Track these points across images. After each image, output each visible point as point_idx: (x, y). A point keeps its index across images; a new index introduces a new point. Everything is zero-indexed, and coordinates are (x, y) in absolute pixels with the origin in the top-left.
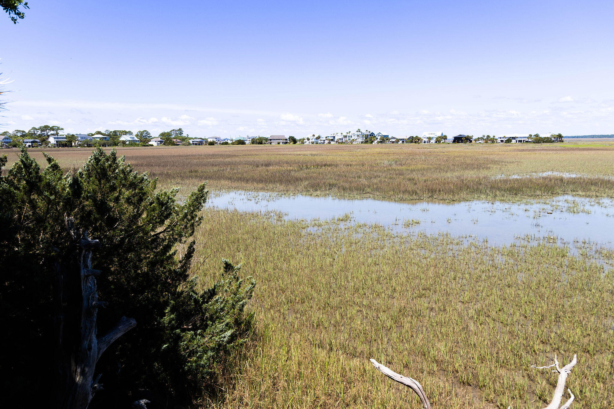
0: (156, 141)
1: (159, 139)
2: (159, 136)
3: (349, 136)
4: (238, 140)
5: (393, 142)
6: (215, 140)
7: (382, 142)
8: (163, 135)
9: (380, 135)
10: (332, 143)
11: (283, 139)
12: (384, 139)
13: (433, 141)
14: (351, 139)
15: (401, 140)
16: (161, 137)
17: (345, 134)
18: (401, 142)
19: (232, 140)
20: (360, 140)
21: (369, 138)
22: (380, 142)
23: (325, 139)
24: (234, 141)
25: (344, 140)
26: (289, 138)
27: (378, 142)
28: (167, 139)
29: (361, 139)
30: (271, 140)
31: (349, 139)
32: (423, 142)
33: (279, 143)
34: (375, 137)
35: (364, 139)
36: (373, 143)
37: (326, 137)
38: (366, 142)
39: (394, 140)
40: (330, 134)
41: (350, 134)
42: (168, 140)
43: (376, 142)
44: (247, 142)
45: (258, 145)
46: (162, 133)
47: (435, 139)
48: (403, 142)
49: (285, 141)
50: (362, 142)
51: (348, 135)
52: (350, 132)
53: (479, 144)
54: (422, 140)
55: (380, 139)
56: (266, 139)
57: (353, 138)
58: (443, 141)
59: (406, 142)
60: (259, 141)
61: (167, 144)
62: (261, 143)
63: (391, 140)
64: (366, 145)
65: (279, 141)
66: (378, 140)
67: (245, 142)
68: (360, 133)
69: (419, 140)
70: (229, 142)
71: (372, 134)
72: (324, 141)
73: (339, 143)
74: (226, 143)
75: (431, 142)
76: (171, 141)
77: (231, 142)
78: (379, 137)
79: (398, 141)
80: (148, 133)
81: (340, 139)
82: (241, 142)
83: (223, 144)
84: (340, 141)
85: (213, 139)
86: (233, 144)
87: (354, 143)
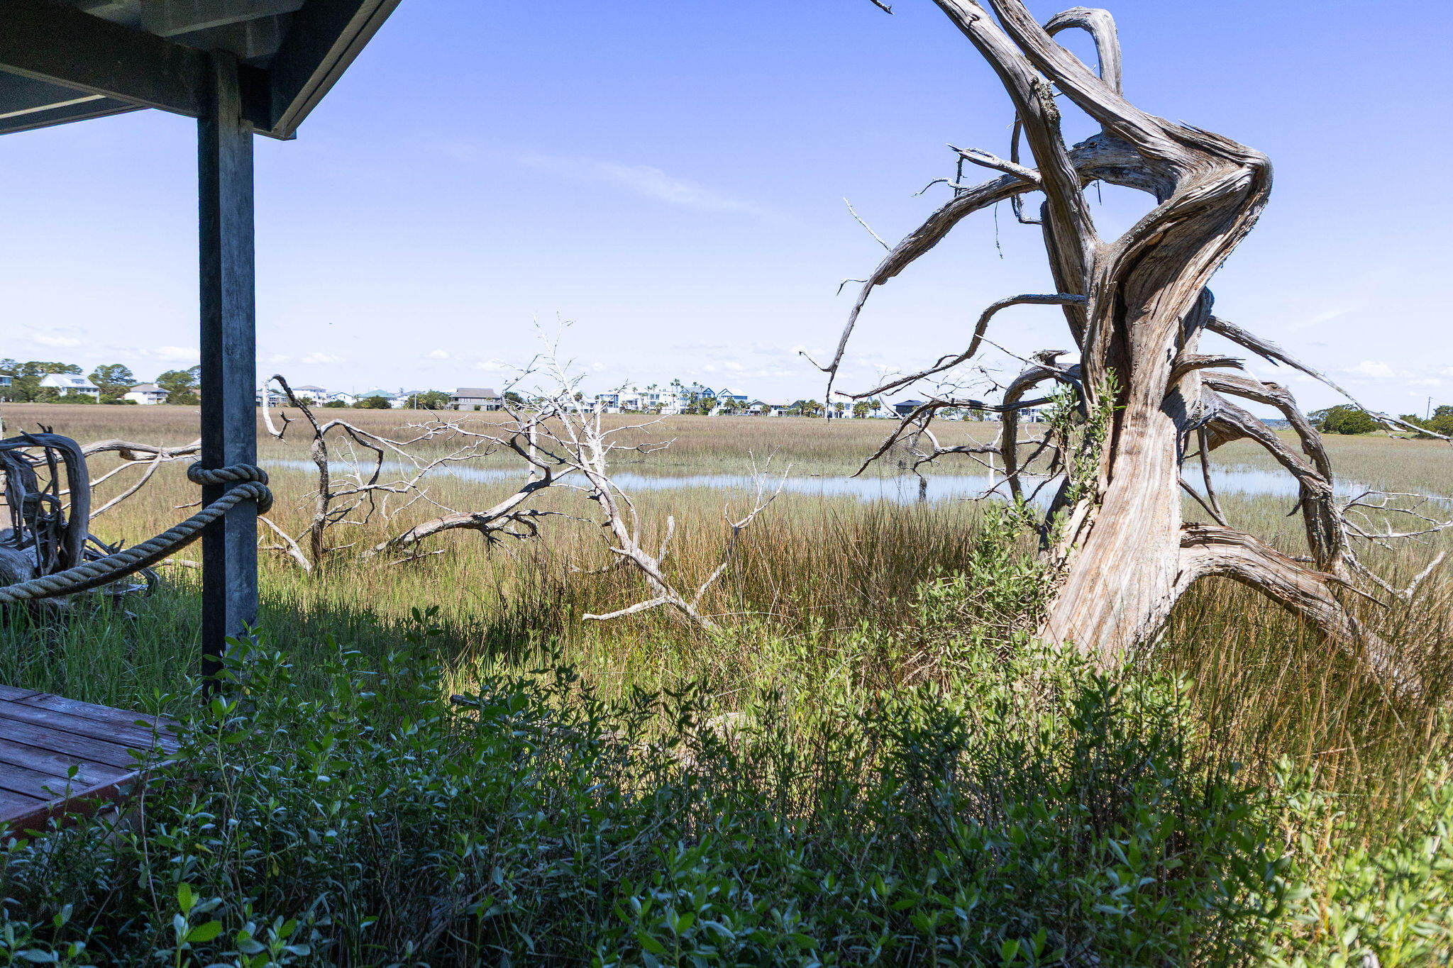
0: (145, 393)
1: (156, 387)
2: (158, 380)
3: (652, 396)
4: (372, 398)
5: (756, 413)
6: (311, 395)
7: (730, 411)
8: (167, 377)
9: (727, 394)
10: (611, 410)
11: (489, 399)
12: (735, 405)
13: (848, 413)
14: (657, 402)
15: (776, 408)
16: (164, 383)
17: (644, 391)
18: (774, 412)
19: (356, 397)
20: (679, 405)
21: (700, 403)
22: (725, 412)
23: (594, 401)
24: (361, 400)
25: (640, 405)
26: (506, 397)
27: (721, 412)
28: (178, 389)
29: (681, 402)
30: (456, 399)
31: (653, 403)
32: (826, 414)
33: (477, 409)
34: (715, 399)
35: (689, 402)
36: (710, 414)
37: (597, 397)
38: (692, 411)
39: (758, 408)
40: (606, 390)
41: (656, 391)
42: (180, 391)
43: (715, 410)
44: (396, 404)
45: (422, 412)
46: (166, 375)
47: (852, 409)
48: (780, 413)
49: (494, 404)
50: (683, 412)
51: (651, 392)
52: (655, 386)
53: (951, 422)
54: (823, 410)
55: (726, 405)
56: (446, 398)
57: (662, 399)
58: (871, 413)
59: (788, 414)
60: (430, 402)
61: (175, 400)
62: (432, 407)
63: (752, 409)
64: (690, 418)
65: (477, 402)
66: (722, 407)
67: (390, 402)
68: (679, 389)
69: (817, 409)
70: (349, 401)
71: (708, 392)
72: (592, 405)
73: (628, 411)
74: (340, 404)
75: (843, 416)
76: (188, 392)
77: (355, 401)
78: (724, 401)
79: (767, 409)
80: (124, 371)
81: (630, 402)
82: (380, 403)
83: (330, 405)
84: (630, 407)
85: (305, 392)
86: (357, 406)
87: (663, 412)
